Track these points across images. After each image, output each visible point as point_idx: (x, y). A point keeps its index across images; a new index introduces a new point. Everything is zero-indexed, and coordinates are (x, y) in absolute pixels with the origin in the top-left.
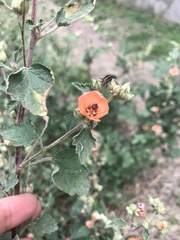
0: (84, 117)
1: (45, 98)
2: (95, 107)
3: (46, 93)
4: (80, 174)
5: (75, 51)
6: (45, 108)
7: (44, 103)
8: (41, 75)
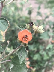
0: (21, 42)
1: (4, 33)
2: (26, 37)
3: (5, 31)
4: (22, 67)
5: (24, 9)
6: (4, 38)
7: (4, 36)
8: (4, 23)
